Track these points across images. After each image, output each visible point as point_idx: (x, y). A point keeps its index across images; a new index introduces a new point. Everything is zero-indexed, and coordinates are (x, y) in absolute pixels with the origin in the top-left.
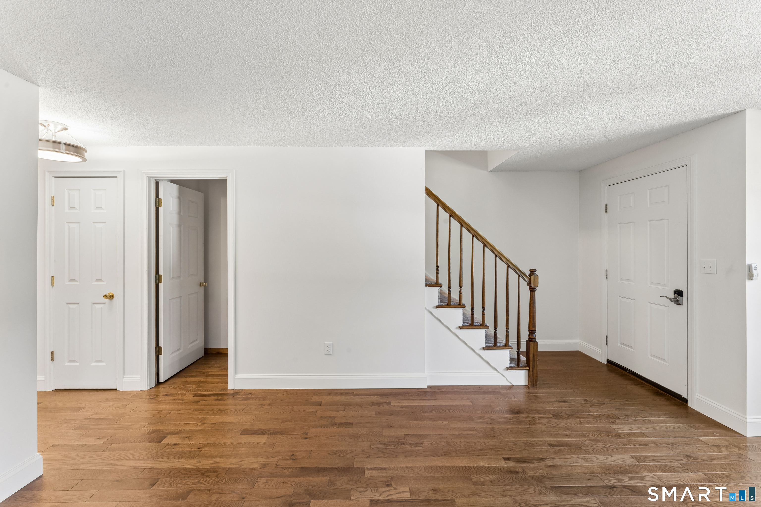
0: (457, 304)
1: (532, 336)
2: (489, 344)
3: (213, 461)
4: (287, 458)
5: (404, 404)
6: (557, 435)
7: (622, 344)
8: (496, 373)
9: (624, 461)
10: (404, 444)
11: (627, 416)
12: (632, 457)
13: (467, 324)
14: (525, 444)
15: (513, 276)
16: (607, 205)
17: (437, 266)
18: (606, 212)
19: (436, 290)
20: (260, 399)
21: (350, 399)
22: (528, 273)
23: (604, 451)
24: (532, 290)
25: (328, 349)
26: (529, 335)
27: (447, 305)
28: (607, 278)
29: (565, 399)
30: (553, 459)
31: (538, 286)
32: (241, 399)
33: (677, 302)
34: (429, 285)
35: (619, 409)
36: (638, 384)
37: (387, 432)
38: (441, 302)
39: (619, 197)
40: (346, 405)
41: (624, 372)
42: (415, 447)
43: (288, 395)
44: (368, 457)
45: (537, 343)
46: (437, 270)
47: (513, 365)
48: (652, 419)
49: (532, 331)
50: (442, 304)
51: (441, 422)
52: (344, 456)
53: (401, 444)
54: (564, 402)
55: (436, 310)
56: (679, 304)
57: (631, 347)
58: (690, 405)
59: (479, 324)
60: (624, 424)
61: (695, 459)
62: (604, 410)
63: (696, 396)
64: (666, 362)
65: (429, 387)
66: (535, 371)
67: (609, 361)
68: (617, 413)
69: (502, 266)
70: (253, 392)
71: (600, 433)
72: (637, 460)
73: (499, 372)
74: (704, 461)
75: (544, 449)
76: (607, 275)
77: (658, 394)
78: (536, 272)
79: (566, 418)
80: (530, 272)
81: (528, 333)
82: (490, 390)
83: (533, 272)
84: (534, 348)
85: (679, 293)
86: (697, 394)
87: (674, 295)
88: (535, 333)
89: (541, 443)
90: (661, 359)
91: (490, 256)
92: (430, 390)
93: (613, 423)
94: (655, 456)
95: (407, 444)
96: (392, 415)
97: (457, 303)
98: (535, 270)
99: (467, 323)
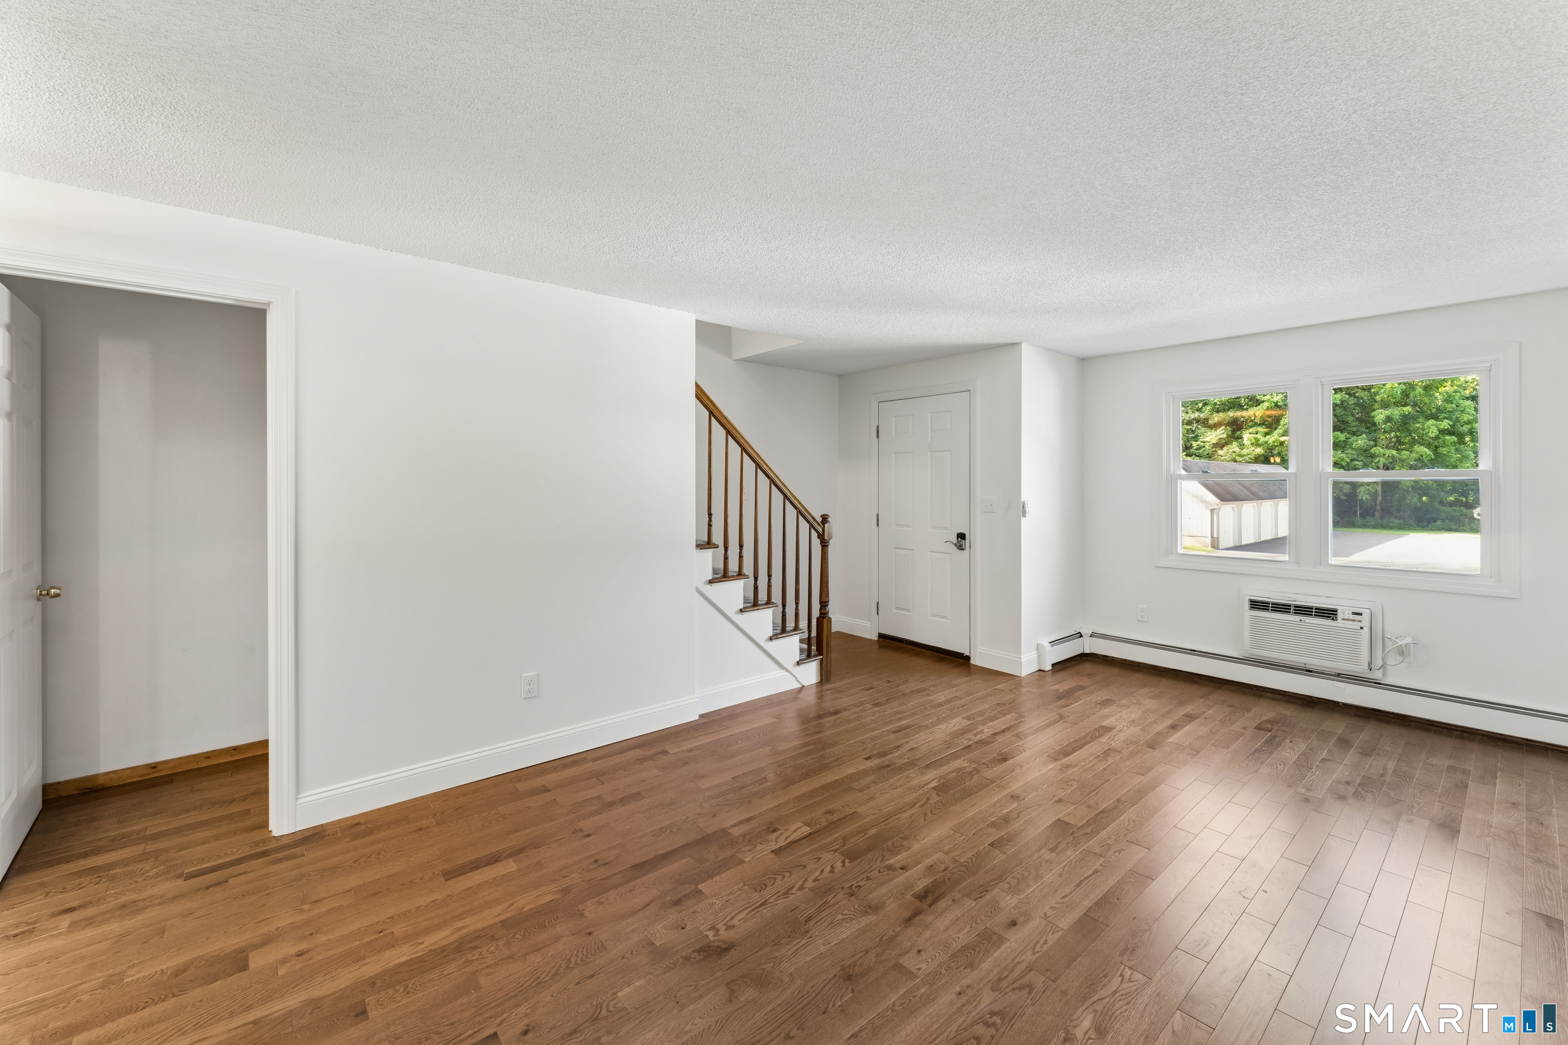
0: (735, 574)
1: (825, 609)
2: (775, 631)
3: (449, 930)
4: (591, 867)
5: (690, 747)
6: (891, 722)
7: (897, 608)
8: (784, 673)
9: (960, 724)
10: (744, 787)
11: (934, 686)
12: (964, 718)
13: (749, 605)
14: (871, 739)
15: (803, 525)
16: (878, 427)
17: (710, 515)
18: (878, 437)
19: (708, 553)
20: (398, 825)
21: (590, 766)
22: (819, 520)
23: (939, 721)
24: (824, 544)
25: (529, 687)
26: (821, 609)
27: (722, 578)
28: (878, 525)
29: (870, 685)
30: (907, 742)
31: (831, 538)
32: (348, 839)
33: (960, 548)
34: (700, 546)
35: (923, 681)
36: (918, 655)
37: (704, 784)
38: (714, 574)
39: (894, 418)
40: (599, 776)
41: (900, 644)
42: (760, 784)
43: (457, 798)
44: (713, 817)
45: (831, 619)
46: (710, 520)
47: (804, 656)
48: (954, 682)
49: (824, 604)
50: (716, 576)
51: (762, 750)
52: (679, 829)
53: (741, 789)
54: (870, 689)
55: (709, 586)
56: (963, 549)
57: (908, 610)
58: (972, 662)
59: (764, 602)
60: (937, 693)
61: (1004, 704)
62: (913, 686)
63: (979, 650)
64: (948, 619)
65: (701, 716)
66: (828, 659)
67: (881, 636)
68: (923, 685)
69: (791, 512)
70: (362, 820)
71: (926, 708)
72: (969, 720)
73: (787, 671)
74: (1010, 703)
75: (892, 736)
76: (878, 520)
77: (941, 660)
78: (829, 519)
79: (885, 704)
80: (821, 519)
81: (819, 606)
82: (782, 698)
83: (825, 519)
84: (827, 627)
85: (961, 536)
86: (979, 647)
87: (958, 538)
88: (827, 605)
89: (885, 733)
90: (942, 617)
91: (777, 496)
92: (705, 720)
93: (928, 695)
94: (978, 712)
95: (748, 786)
96: (686, 764)
97: (735, 572)
98: (828, 515)
99: (749, 603)
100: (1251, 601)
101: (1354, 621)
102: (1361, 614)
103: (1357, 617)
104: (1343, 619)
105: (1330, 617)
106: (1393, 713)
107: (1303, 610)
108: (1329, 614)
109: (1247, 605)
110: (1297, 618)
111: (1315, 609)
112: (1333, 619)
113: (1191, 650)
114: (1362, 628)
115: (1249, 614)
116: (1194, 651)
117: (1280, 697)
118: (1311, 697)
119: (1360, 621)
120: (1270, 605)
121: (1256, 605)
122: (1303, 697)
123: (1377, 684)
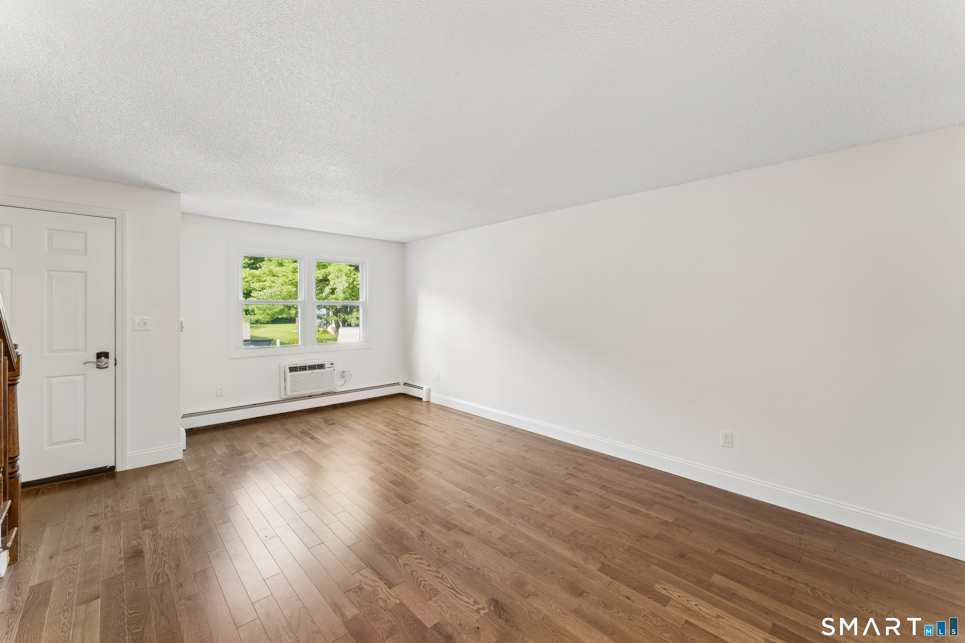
33: (103, 366)
56: (105, 368)
58: (119, 469)
85: (104, 355)
87: (99, 358)
100: (290, 368)
101: (331, 367)
102: (333, 364)
103: (332, 366)
104: (328, 368)
105: (322, 368)
106: (339, 404)
107: (312, 367)
108: (321, 366)
109: (288, 370)
110: (310, 372)
111: (317, 365)
112: (324, 369)
113: (253, 405)
114: (334, 370)
115: (289, 374)
116: (255, 404)
117: (303, 413)
118: (311, 408)
119: (333, 367)
120: (298, 368)
121: (292, 369)
122: (308, 410)
123: (334, 393)
